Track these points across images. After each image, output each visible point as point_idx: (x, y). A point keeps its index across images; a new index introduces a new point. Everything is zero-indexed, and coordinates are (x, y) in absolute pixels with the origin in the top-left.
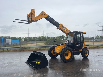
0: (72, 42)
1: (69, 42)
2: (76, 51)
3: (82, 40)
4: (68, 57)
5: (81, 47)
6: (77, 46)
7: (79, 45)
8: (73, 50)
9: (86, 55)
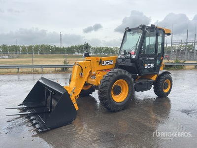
0: (134, 57)
1: (125, 55)
2: (141, 81)
3: (159, 52)
4: (119, 99)
5: (156, 69)
6: (147, 66)
7: (152, 66)
8: (135, 78)
9: (166, 91)
